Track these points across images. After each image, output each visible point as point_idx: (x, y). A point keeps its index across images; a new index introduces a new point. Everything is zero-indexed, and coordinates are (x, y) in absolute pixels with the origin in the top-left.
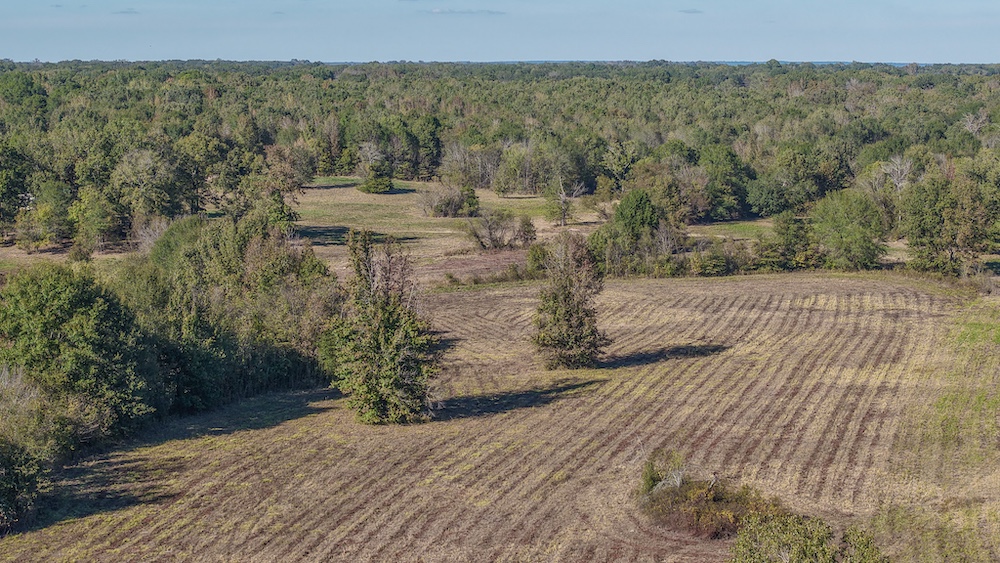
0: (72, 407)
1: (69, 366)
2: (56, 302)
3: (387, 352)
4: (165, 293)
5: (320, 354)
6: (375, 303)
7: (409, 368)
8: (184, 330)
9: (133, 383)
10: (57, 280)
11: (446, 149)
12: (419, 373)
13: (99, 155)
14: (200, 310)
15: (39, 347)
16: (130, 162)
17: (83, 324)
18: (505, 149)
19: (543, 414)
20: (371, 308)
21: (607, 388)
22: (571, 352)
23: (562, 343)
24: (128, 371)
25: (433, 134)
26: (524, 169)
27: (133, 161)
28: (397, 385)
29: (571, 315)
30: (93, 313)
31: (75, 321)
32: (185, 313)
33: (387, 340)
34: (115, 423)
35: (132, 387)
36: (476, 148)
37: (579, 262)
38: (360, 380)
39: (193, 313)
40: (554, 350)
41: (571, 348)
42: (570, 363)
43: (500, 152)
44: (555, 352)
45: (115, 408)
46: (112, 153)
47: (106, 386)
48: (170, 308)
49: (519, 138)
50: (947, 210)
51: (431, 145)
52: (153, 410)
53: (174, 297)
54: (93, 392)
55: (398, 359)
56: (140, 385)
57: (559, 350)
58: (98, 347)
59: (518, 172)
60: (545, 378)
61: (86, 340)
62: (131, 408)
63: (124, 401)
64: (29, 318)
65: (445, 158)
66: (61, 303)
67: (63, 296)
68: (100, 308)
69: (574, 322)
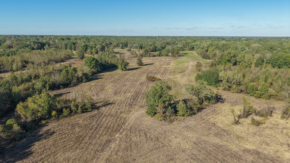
0: (93, 70)
1: (92, 66)
3: (123, 64)
5: (117, 64)
6: (122, 60)
8: (104, 62)
10: (91, 58)
12: (126, 66)
13: (95, 45)
14: (105, 60)
15: (89, 64)
16: (98, 46)
17: (94, 62)
18: (134, 45)
19: (137, 70)
21: (143, 68)
24: (98, 66)
25: (127, 43)
28: (124, 67)
29: (140, 61)
34: (97, 71)
36: (131, 45)
37: (141, 56)
38: (120, 67)
40: (138, 64)
42: (140, 65)
47: (96, 68)
50: (175, 51)
52: (101, 70)
53: (103, 59)
56: (99, 68)
58: (95, 64)
59: (135, 47)
60: (138, 67)
62: (99, 70)
64: (88, 61)
65: (128, 46)
66: (91, 60)
68: (95, 60)
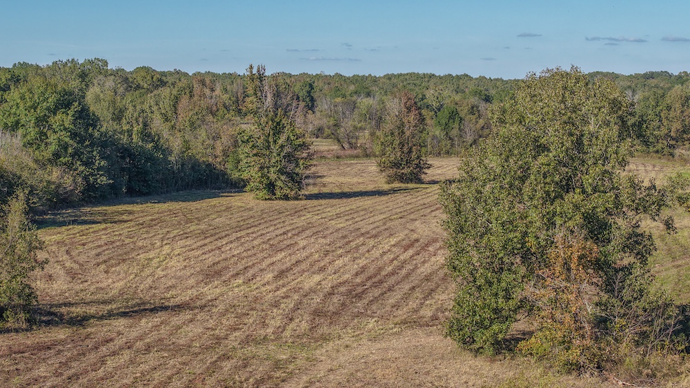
0: (55, 174)
1: (53, 148)
2: (45, 104)
3: (275, 149)
4: (121, 111)
6: (267, 116)
7: (289, 161)
8: (134, 136)
9: (98, 162)
10: (46, 90)
11: (318, 102)
12: (297, 165)
13: (77, 81)
14: (145, 125)
15: (33, 133)
16: (99, 84)
17: (64, 119)
18: (359, 100)
20: (264, 119)
21: (429, 190)
22: (403, 171)
23: (396, 165)
24: (95, 153)
25: (309, 92)
26: (371, 114)
27: (101, 83)
28: (281, 172)
29: (403, 145)
30: (71, 113)
31: (58, 117)
32: (134, 125)
33: (275, 142)
34: (85, 190)
35: (97, 164)
36: (339, 100)
37: (409, 109)
38: (256, 169)
39: (141, 125)
40: (391, 170)
41: (403, 168)
42: (402, 179)
43: (355, 103)
44: (391, 172)
45: (86, 178)
46: (87, 80)
47: (79, 163)
48: (124, 121)
49: (368, 95)
50: (664, 112)
51: (308, 100)
52: (111, 181)
53: (128, 114)
54: (69, 166)
55: (282, 154)
56: (102, 163)
57: (395, 170)
58: (74, 135)
59: (368, 116)
60: (386, 187)
61: (65, 129)
62: (97, 179)
63: (92, 175)
64: (26, 115)
65: (317, 109)
66: (48, 104)
67: (50, 100)
68: (76, 110)
69: (405, 150)
